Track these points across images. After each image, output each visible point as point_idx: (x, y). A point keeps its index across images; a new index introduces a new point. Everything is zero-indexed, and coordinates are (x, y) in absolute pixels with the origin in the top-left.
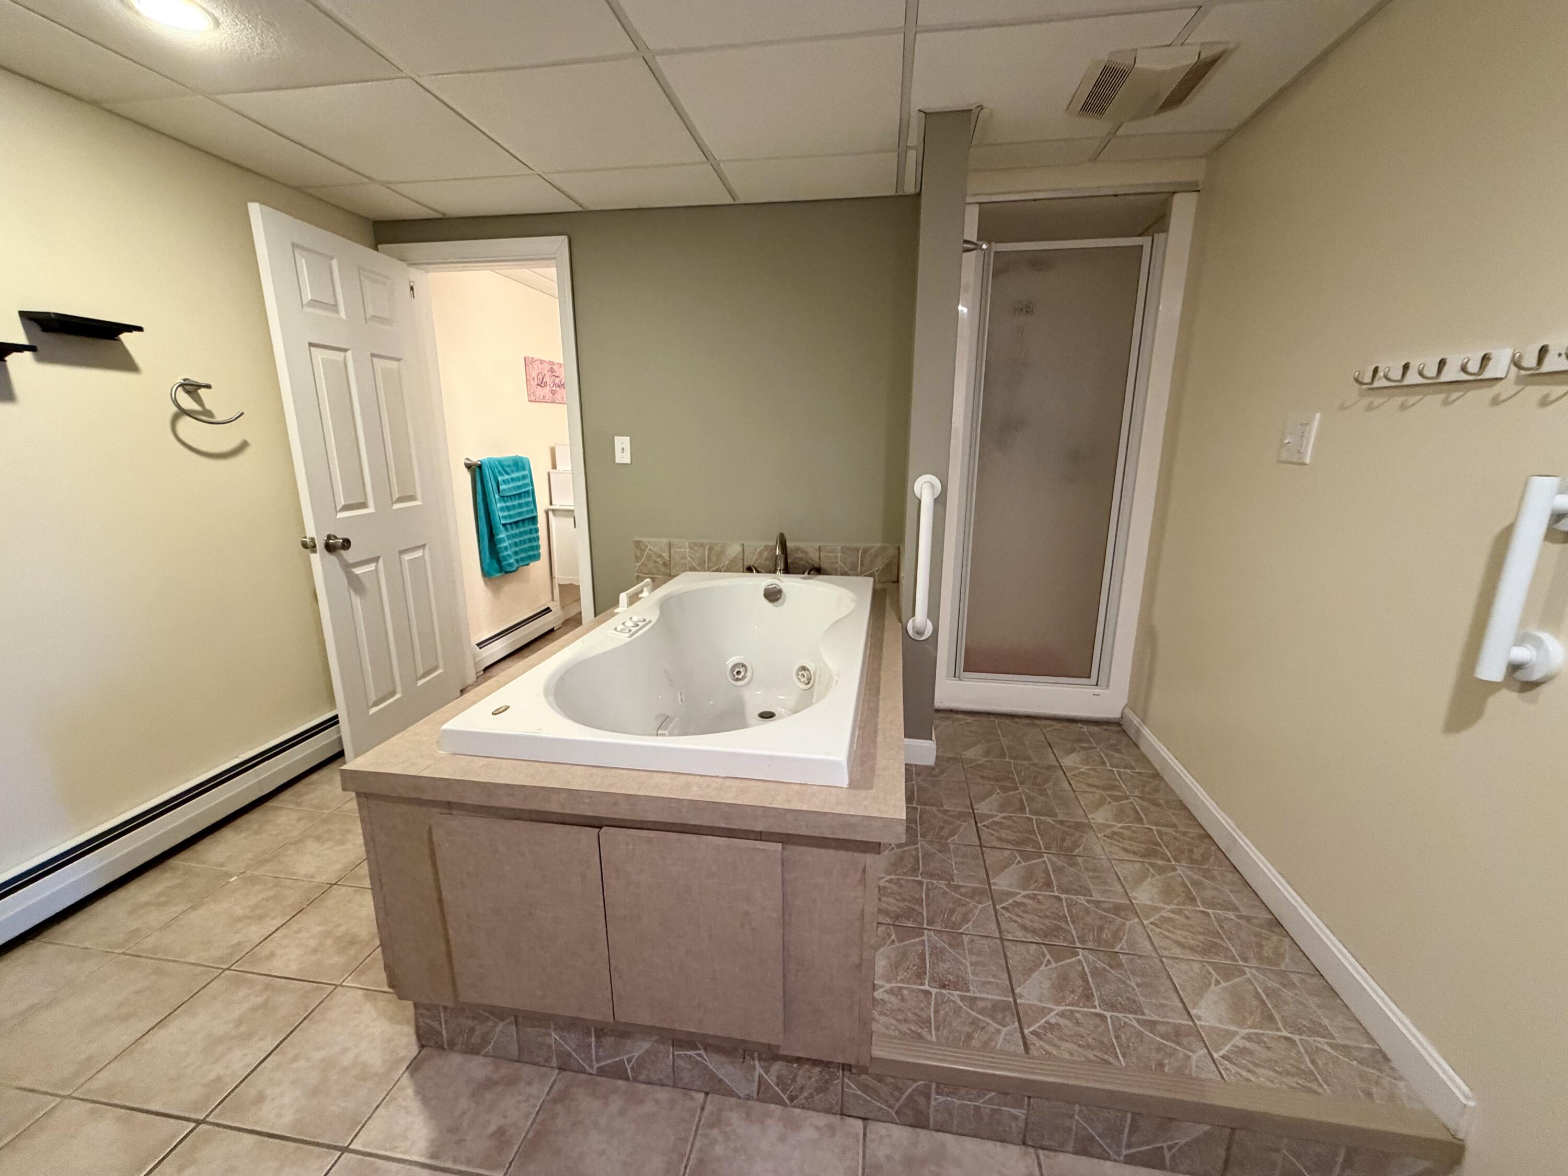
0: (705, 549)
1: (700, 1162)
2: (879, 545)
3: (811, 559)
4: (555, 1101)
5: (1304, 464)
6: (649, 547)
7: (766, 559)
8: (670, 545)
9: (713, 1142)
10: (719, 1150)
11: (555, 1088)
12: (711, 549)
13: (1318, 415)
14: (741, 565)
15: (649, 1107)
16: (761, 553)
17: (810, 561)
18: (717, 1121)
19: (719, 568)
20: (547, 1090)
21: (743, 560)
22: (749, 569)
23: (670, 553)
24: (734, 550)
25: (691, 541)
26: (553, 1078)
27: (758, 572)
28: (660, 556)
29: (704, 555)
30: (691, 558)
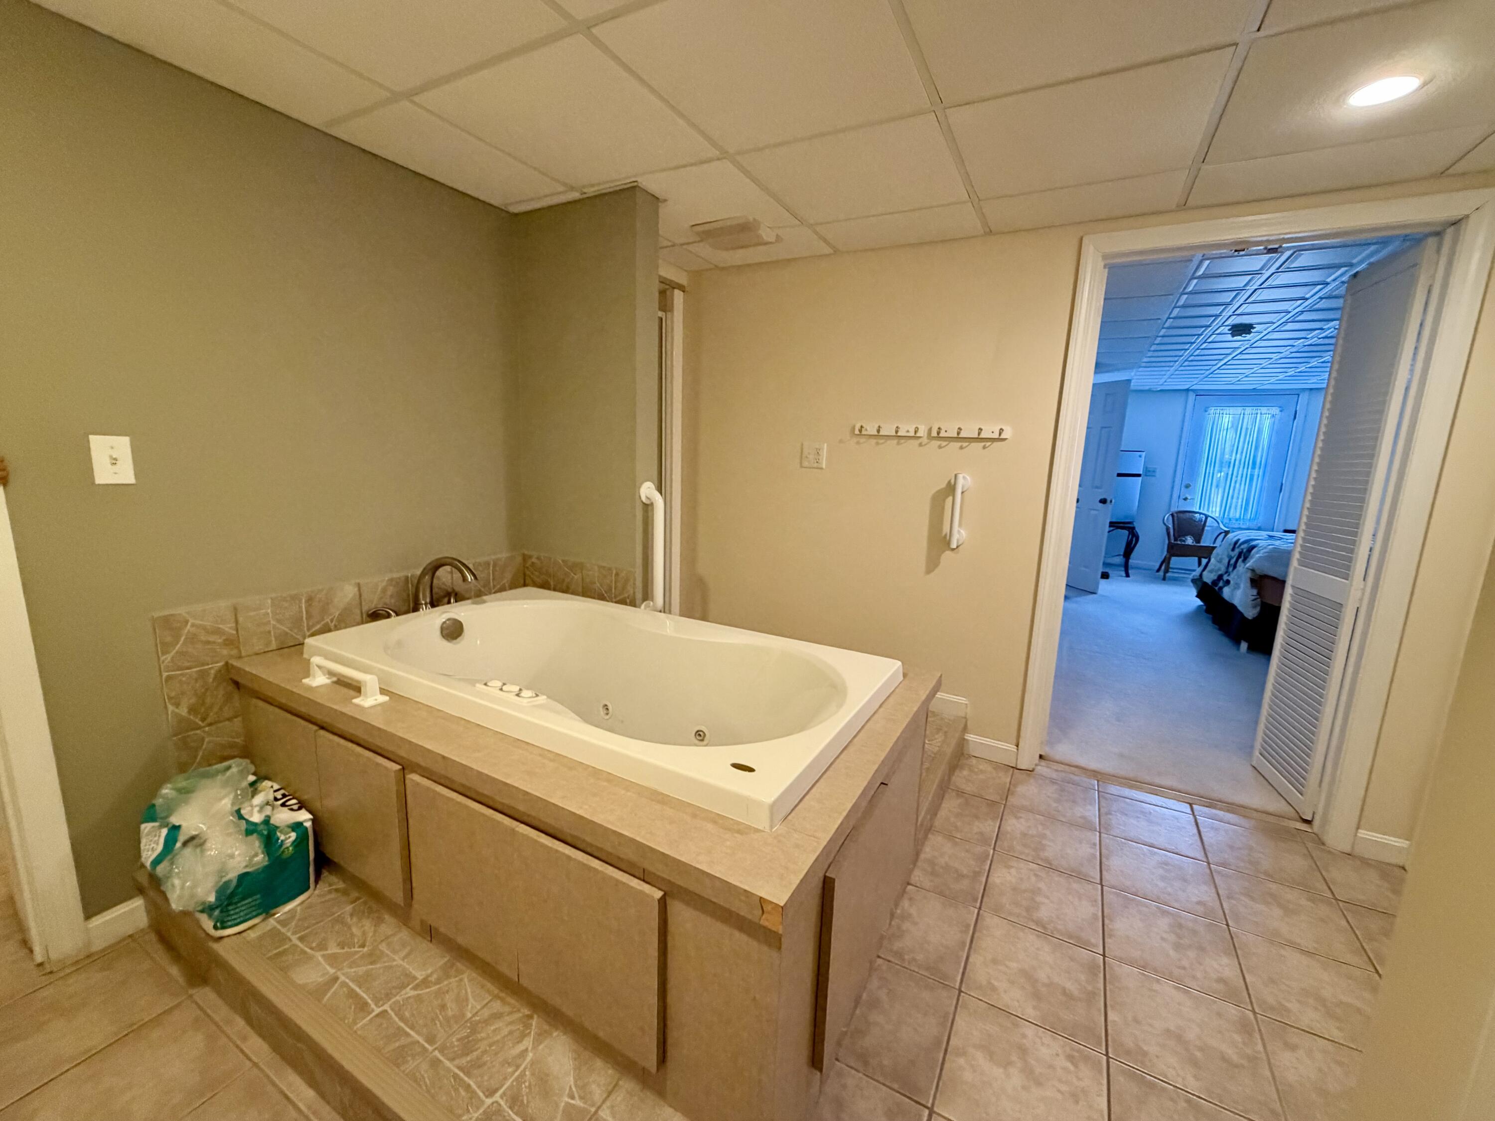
0: (300, 601)
1: (928, 969)
2: (508, 555)
3: (443, 583)
4: (866, 1063)
5: (822, 469)
6: (191, 621)
7: (391, 596)
8: (235, 610)
9: (914, 960)
10: (920, 957)
11: (852, 1064)
12: (310, 600)
13: (826, 445)
14: (359, 612)
15: (883, 995)
16: (384, 590)
17: (443, 586)
18: (899, 954)
19: (327, 624)
20: (853, 1072)
21: (361, 604)
22: (375, 616)
23: (237, 622)
24: (348, 592)
25: (274, 595)
26: (844, 1066)
27: (397, 614)
28: (218, 632)
29: (301, 612)
30: (278, 621)
